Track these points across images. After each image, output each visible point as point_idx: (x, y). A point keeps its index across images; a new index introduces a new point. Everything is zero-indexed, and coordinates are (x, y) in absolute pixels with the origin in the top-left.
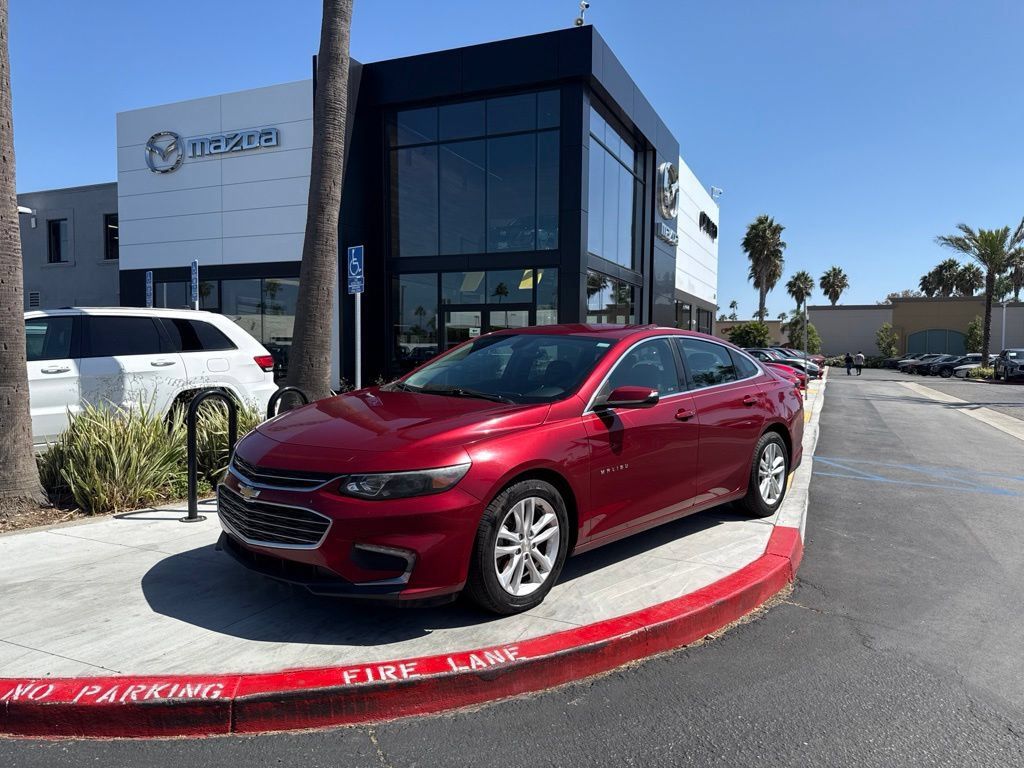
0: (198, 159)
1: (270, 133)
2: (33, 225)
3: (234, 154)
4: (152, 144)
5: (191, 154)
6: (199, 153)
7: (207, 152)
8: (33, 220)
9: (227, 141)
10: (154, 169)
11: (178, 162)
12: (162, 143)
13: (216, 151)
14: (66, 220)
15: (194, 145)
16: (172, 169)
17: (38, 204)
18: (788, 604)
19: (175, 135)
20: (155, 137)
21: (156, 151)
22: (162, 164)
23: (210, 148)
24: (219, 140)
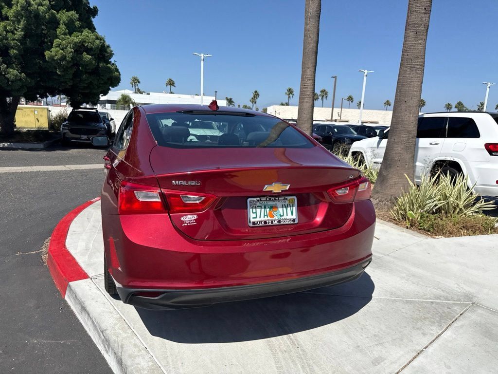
18: (38, 251)
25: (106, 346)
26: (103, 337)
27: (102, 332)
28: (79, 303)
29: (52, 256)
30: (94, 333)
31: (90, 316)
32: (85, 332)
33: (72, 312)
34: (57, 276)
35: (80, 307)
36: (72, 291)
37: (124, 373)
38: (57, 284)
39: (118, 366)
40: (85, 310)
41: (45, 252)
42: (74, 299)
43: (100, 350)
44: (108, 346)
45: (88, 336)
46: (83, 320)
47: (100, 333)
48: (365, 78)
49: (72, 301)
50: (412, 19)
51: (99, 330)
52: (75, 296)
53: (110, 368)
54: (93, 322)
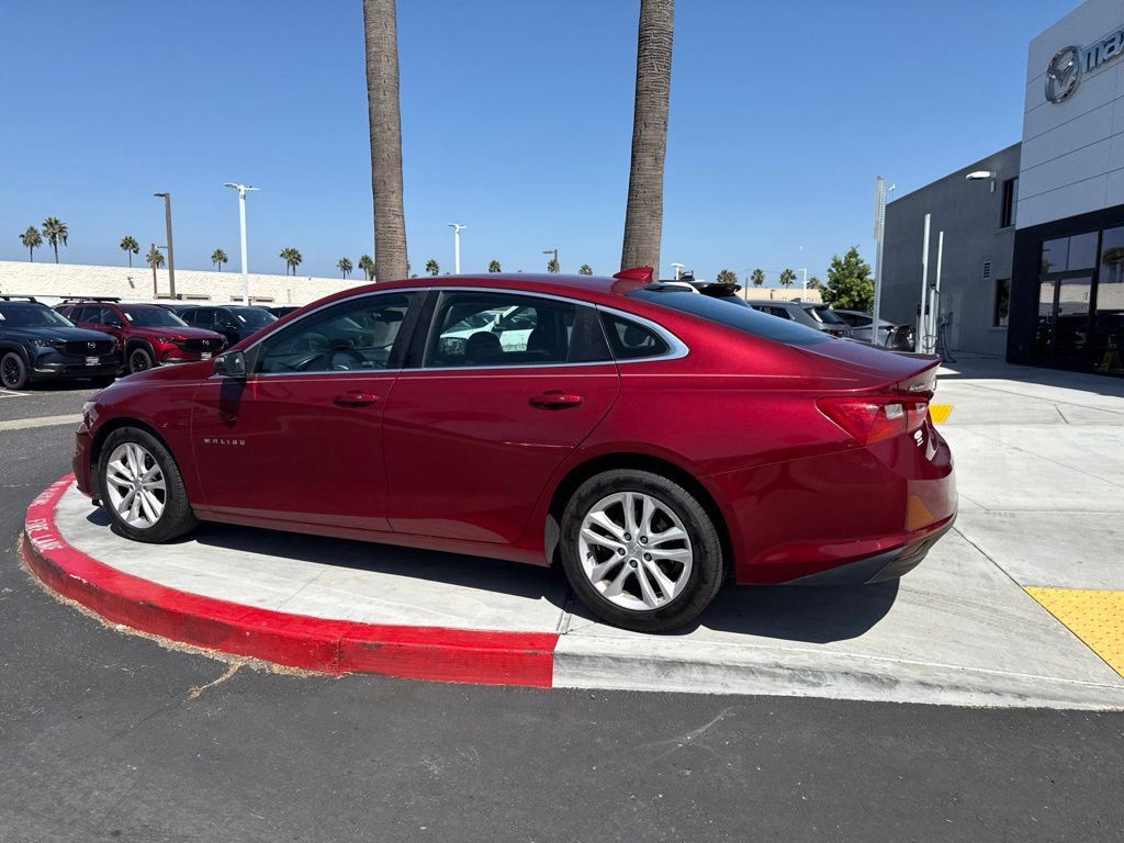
0: (1096, 71)
2: (992, 189)
4: (1053, 69)
5: (1084, 69)
6: (1092, 64)
7: (1100, 61)
8: (992, 184)
10: (1054, 101)
11: (1073, 83)
12: (1062, 66)
13: (1112, 53)
14: (1016, 177)
15: (1089, 55)
16: (1070, 91)
17: (997, 165)
18: (231, 670)
19: (1074, 50)
20: (1055, 60)
21: (1054, 77)
22: (1060, 91)
23: (1104, 54)
24: (1114, 39)
25: (811, 678)
26: (786, 672)
27: (780, 667)
28: (644, 662)
29: (377, 642)
30: (749, 681)
31: (711, 665)
32: (711, 695)
33: (624, 692)
34: (466, 663)
35: (653, 669)
36: (589, 657)
37: (892, 682)
38: (475, 681)
39: (865, 684)
40: (681, 664)
41: (256, 664)
42: (611, 667)
43: (790, 694)
44: (814, 675)
45: (732, 695)
46: (684, 684)
47: (772, 671)
48: (242, 202)
49: (603, 674)
50: (648, 134)
51: (765, 669)
52: (610, 661)
53: (843, 700)
54: (734, 668)
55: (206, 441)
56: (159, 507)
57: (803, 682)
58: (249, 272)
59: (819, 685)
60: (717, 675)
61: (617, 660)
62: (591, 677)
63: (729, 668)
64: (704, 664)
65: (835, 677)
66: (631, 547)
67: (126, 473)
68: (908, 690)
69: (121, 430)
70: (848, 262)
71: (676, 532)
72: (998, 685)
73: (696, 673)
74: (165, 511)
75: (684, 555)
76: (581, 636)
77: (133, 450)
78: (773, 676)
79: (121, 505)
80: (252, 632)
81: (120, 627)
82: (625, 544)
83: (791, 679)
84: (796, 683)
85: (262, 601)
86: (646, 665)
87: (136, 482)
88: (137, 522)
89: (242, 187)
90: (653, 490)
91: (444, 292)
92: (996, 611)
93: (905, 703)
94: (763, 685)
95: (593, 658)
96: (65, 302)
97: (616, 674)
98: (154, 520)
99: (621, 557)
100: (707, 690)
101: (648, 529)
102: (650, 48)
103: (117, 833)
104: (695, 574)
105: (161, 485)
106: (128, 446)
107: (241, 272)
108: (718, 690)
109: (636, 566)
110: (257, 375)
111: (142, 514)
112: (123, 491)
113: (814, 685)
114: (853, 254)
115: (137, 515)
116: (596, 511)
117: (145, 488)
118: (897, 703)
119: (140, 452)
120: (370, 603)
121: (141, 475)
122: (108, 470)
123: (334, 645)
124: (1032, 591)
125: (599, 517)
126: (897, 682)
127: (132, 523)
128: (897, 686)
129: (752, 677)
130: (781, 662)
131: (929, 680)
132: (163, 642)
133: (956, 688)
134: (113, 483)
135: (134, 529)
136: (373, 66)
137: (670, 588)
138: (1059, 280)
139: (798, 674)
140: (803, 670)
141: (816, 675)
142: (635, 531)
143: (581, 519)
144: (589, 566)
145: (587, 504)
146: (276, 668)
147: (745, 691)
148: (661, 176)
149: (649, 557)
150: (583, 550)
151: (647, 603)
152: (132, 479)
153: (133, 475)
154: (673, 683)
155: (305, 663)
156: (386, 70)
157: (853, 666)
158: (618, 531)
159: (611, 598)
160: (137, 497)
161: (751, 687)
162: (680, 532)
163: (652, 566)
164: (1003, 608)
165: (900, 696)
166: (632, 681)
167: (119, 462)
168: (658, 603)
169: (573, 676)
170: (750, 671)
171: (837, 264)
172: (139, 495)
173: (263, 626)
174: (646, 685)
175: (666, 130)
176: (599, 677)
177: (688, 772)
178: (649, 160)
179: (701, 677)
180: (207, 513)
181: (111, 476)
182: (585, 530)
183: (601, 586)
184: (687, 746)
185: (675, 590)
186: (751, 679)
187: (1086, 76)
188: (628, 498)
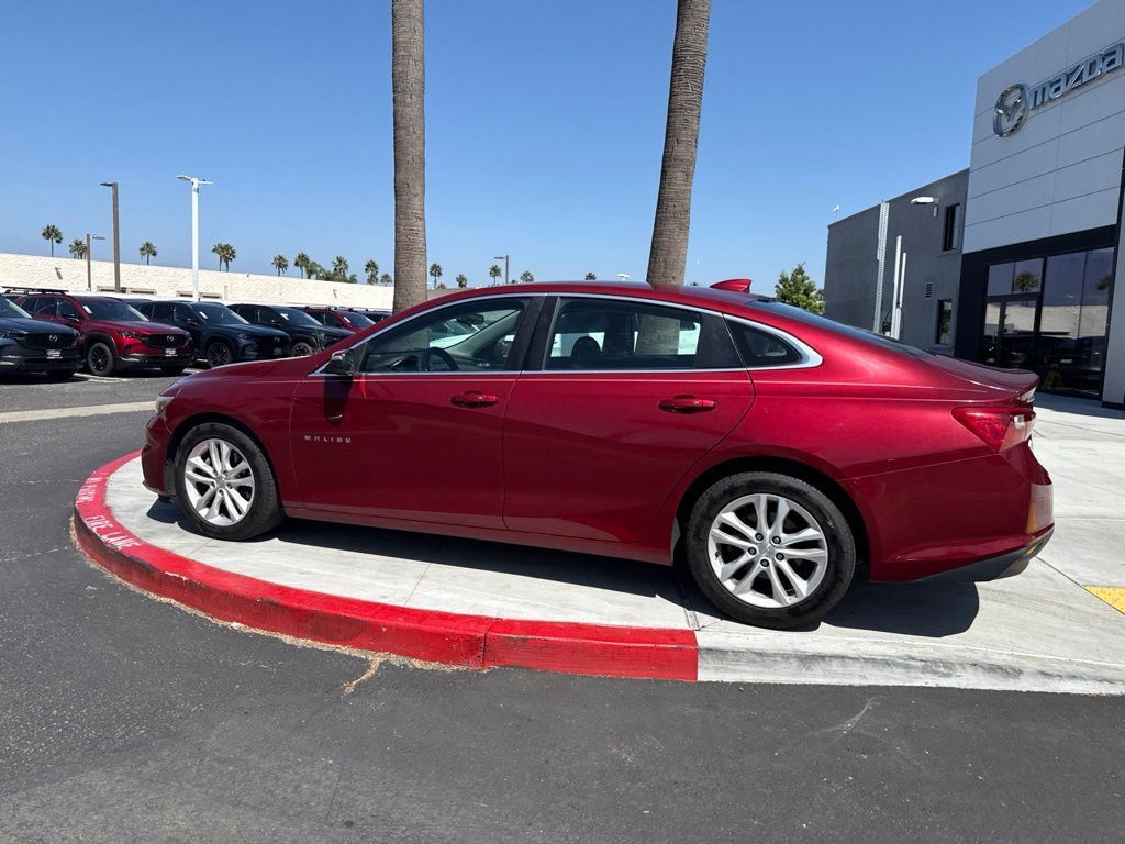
0: (1040, 110)
1: (1114, 52)
2: (935, 213)
3: (1076, 92)
4: (1000, 105)
5: (1031, 106)
7: (1046, 99)
8: (935, 209)
9: (1068, 77)
10: (1001, 134)
11: (1020, 118)
12: (1010, 102)
13: (1058, 93)
14: (958, 204)
15: (1036, 93)
16: (1016, 126)
17: (941, 192)
18: (373, 666)
19: (1021, 87)
20: (1004, 95)
21: (1001, 111)
22: (1007, 125)
23: (1050, 93)
24: (1060, 80)
25: (942, 670)
26: (919, 664)
28: (786, 657)
29: (523, 637)
30: (886, 673)
31: (850, 658)
32: (851, 686)
33: (767, 685)
34: (612, 658)
35: (795, 663)
36: (733, 652)
37: (1016, 673)
38: (621, 675)
39: (992, 674)
40: (822, 657)
41: (396, 660)
42: (754, 662)
43: (923, 685)
44: (945, 667)
45: (870, 686)
46: (825, 676)
47: (906, 663)
48: (195, 196)
49: (747, 668)
50: (680, 150)
51: (899, 661)
52: (753, 656)
53: (972, 690)
54: (870, 661)
55: (307, 438)
56: (245, 505)
57: (935, 673)
58: (200, 268)
59: (949, 675)
60: (856, 668)
61: (760, 654)
62: (735, 671)
63: (866, 660)
64: (843, 657)
65: (964, 669)
66: (762, 547)
67: (209, 470)
68: (1031, 680)
69: (205, 426)
70: (794, 278)
71: (810, 533)
72: (1107, 674)
73: (835, 666)
74: (252, 511)
75: (820, 555)
76: (713, 632)
77: (219, 447)
78: (908, 667)
79: (199, 502)
80: (389, 628)
81: (235, 625)
82: (756, 544)
83: (924, 670)
84: (928, 674)
85: (384, 597)
86: (788, 658)
87: (219, 479)
88: (218, 520)
89: (195, 180)
90: (789, 492)
91: (562, 297)
92: (1070, 608)
93: (1028, 692)
94: (898, 676)
95: (737, 654)
96: (8, 292)
97: (759, 669)
98: (238, 517)
99: (752, 557)
100: (846, 682)
101: (781, 530)
102: (683, 67)
103: (349, 824)
104: (831, 572)
105: (249, 481)
106: (212, 443)
107: (191, 268)
108: (857, 682)
109: (768, 565)
110: (364, 374)
111: (223, 510)
112: (202, 488)
113: (944, 675)
114: (800, 271)
115: (217, 512)
116: (726, 512)
117: (229, 484)
118: (1021, 692)
119: (226, 449)
120: (493, 599)
121: (225, 472)
122: (187, 466)
123: (480, 639)
124: (1093, 590)
125: (729, 517)
126: (1020, 672)
127: (212, 521)
128: (1021, 677)
129: (888, 669)
130: (912, 655)
131: (1049, 671)
132: (288, 639)
133: (1073, 677)
134: (191, 479)
135: (214, 526)
136: (400, 69)
137: (803, 587)
138: (1003, 302)
139: (930, 666)
140: (935, 662)
141: (947, 666)
142: (768, 533)
143: (711, 519)
144: (718, 565)
145: (718, 505)
146: (417, 663)
147: (882, 683)
148: (690, 191)
149: (781, 556)
150: (712, 549)
151: (779, 601)
152: (214, 476)
153: (215, 471)
154: (814, 676)
155: (445, 658)
156: (413, 73)
157: (978, 657)
158: (750, 532)
159: (741, 596)
160: (219, 495)
161: (887, 678)
162: (816, 533)
163: (784, 565)
164: (1077, 606)
165: (1024, 685)
166: (775, 674)
167: (199, 458)
168: (790, 601)
169: (717, 670)
170: (886, 663)
171: (784, 280)
172: (221, 491)
173: (401, 622)
174: (789, 678)
175: (696, 147)
176: (745, 671)
177: (865, 757)
178: (680, 175)
179: (840, 670)
180: (297, 510)
181: (189, 471)
182: (715, 530)
183: (730, 585)
184: (850, 732)
185: (809, 588)
186: (887, 671)
187: (1032, 113)
188: (761, 500)
